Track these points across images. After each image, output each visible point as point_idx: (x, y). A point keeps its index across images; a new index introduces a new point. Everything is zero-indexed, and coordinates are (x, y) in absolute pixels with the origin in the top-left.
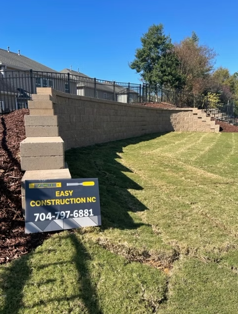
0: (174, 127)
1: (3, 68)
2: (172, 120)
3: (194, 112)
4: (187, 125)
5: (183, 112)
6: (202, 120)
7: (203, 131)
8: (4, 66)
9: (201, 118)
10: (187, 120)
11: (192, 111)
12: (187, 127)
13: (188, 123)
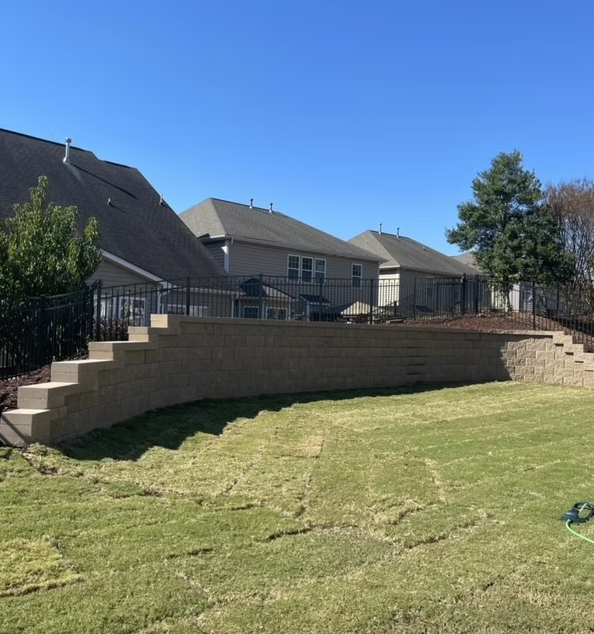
0: (509, 370)
1: (227, 243)
2: (505, 356)
3: (556, 340)
4: (541, 367)
5: (532, 340)
6: (575, 358)
7: (578, 384)
8: (230, 240)
9: (572, 354)
10: (542, 358)
11: (551, 337)
12: (541, 372)
13: (543, 363)
